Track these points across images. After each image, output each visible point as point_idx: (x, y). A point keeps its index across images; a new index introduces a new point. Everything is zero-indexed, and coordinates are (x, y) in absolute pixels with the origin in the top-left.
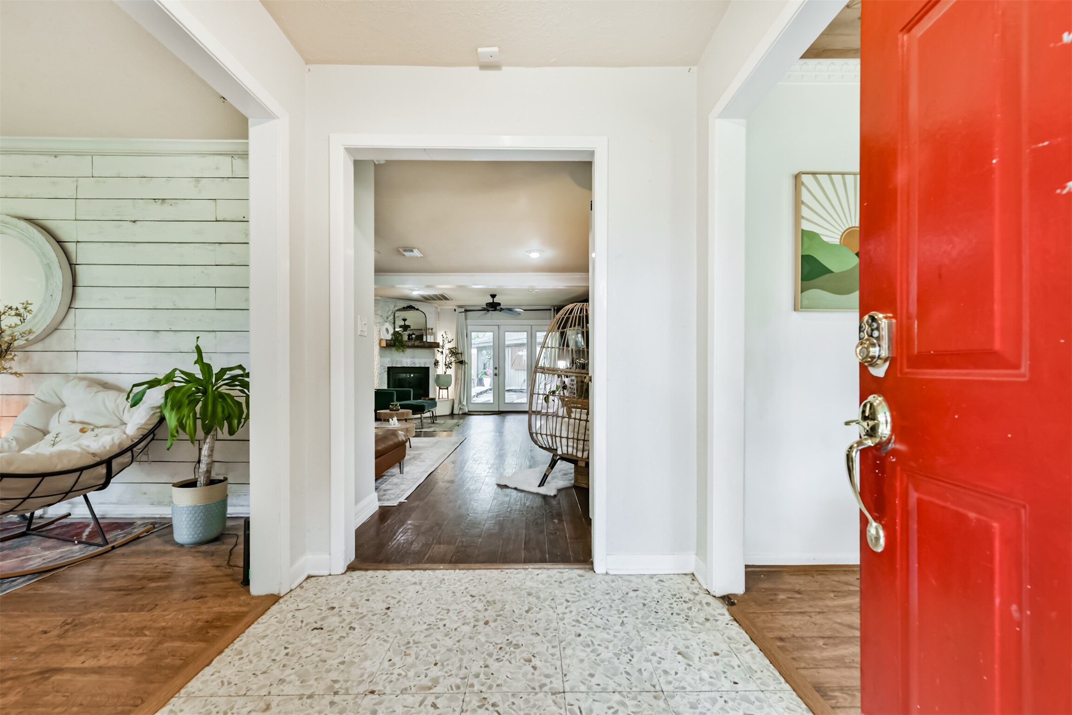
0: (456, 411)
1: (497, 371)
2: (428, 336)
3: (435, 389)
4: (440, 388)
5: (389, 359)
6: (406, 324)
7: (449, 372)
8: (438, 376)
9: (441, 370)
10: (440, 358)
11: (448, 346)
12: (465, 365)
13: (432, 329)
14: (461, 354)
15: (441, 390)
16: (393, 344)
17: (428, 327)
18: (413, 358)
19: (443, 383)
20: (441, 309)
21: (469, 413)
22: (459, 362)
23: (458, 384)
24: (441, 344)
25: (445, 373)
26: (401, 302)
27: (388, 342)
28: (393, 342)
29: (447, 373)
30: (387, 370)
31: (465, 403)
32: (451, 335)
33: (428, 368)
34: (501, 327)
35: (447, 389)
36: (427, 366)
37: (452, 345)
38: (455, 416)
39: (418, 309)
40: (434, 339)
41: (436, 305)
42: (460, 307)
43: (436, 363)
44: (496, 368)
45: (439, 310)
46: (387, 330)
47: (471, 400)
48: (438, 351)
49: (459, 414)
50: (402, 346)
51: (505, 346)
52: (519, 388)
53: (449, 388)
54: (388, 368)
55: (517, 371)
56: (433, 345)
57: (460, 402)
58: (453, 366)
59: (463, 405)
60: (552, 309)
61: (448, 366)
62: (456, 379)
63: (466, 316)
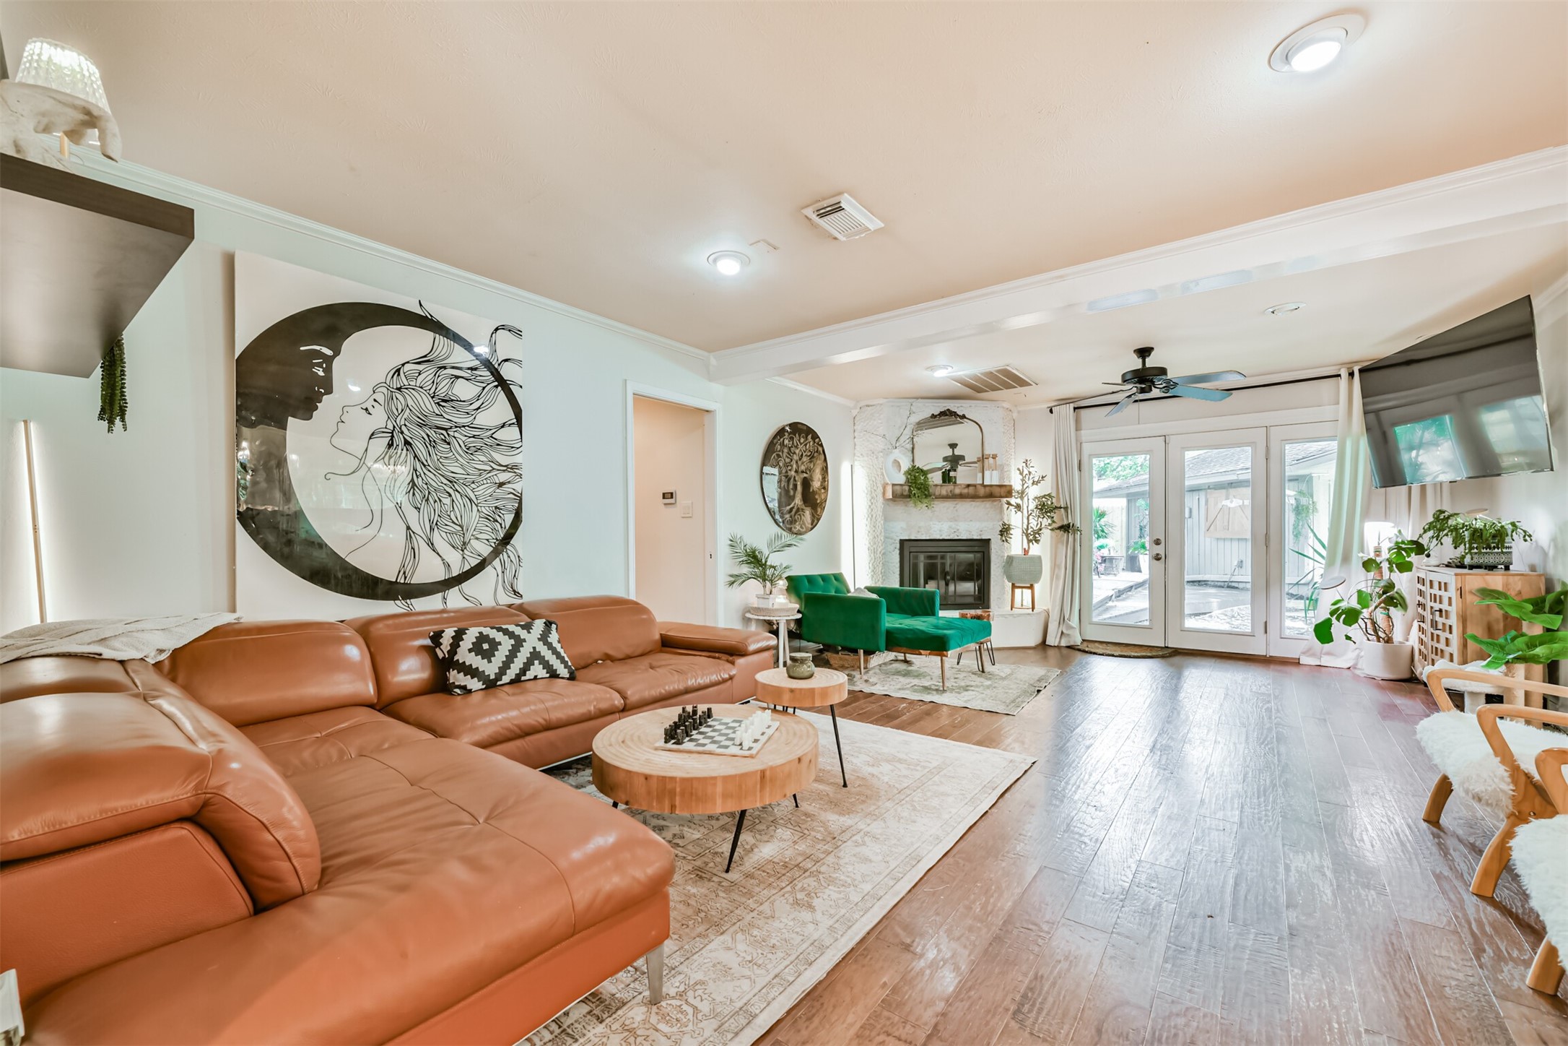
0: (1051, 640)
1: (1160, 550)
2: (987, 473)
3: (1003, 587)
4: (1014, 587)
5: (903, 525)
6: (956, 453)
7: (1035, 550)
8: (1010, 560)
9: (1016, 545)
10: (1016, 520)
11: (1034, 492)
12: (1074, 533)
13: (994, 457)
14: (1066, 508)
15: (1018, 591)
16: (906, 493)
17: (986, 452)
18: (955, 519)
19: (1024, 574)
20: (1019, 412)
21: (1084, 647)
22: (1061, 528)
23: (1058, 578)
24: (1017, 486)
25: (1026, 552)
26: (920, 403)
27: (898, 488)
28: (907, 488)
29: (1031, 553)
30: (898, 546)
31: (1074, 622)
32: (1042, 465)
33: (986, 542)
34: (1173, 441)
35: (1031, 587)
36: (984, 537)
37: (1045, 488)
38: (1051, 652)
39: (964, 417)
40: (1001, 478)
41: (1006, 405)
42: (1065, 401)
43: (1005, 531)
44: (1157, 542)
45: (1015, 415)
46: (897, 464)
47: (1090, 616)
48: (1009, 503)
49: (1058, 647)
50: (927, 496)
51: (1183, 491)
52: (1226, 578)
53: (1036, 586)
54: (902, 542)
55: (1221, 543)
56: (997, 491)
57: (1062, 619)
58: (1046, 535)
59: (1071, 627)
60: (1344, 373)
61: (1033, 537)
62: (1055, 566)
63: (1078, 421)
